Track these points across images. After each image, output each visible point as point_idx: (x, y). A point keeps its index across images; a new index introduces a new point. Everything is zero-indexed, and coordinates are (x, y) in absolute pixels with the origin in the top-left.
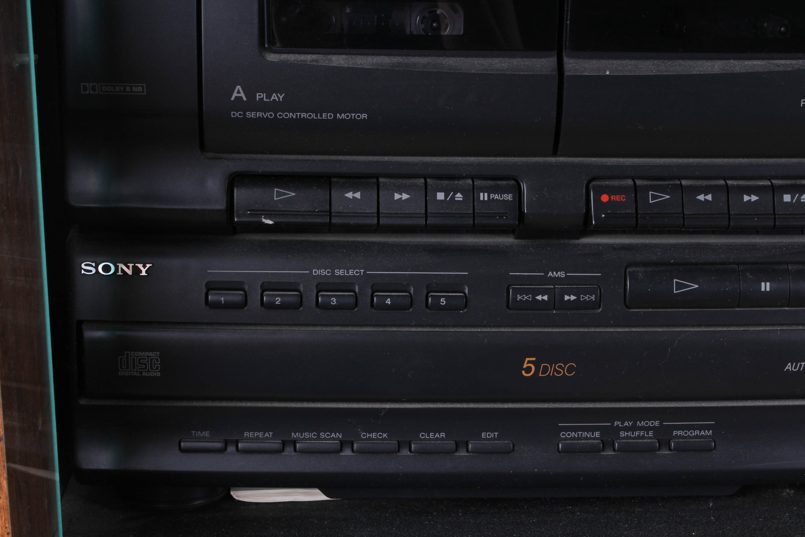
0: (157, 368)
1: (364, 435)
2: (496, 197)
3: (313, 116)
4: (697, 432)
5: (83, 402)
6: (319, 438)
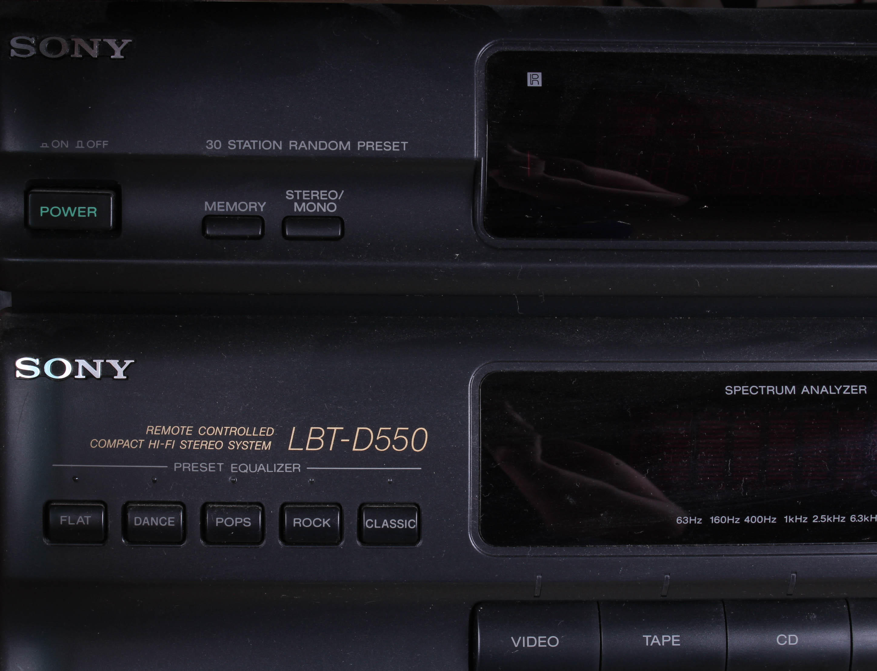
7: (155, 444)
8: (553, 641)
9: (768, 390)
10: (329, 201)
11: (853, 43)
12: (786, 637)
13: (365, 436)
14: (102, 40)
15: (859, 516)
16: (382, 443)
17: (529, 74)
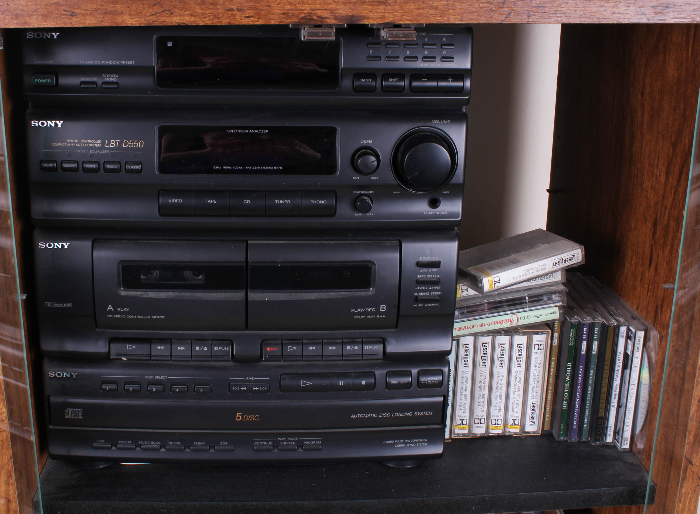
0: (81, 415)
1: (170, 443)
2: (222, 348)
3: (142, 317)
4: (314, 442)
5: (51, 427)
6: (151, 444)
7: (69, 145)
8: (180, 201)
9: (240, 131)
10: (114, 77)
12: (246, 201)
13: (126, 143)
14: (51, 33)
15: (266, 167)
16: (131, 145)
17: (168, 42)
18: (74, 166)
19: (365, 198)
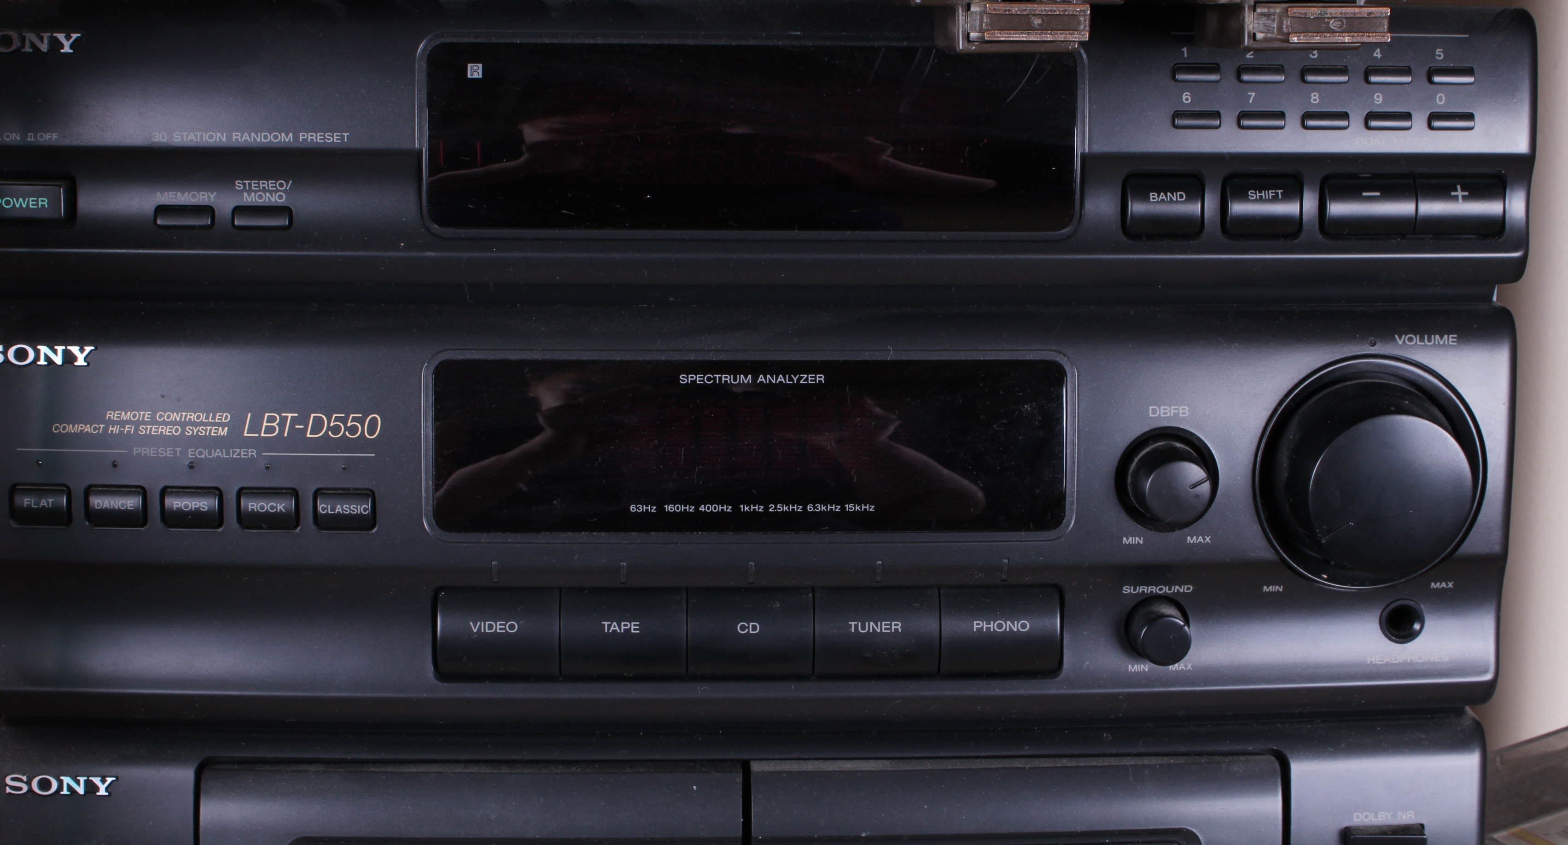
7: (115, 429)
8: (512, 627)
9: (723, 379)
10: (278, 191)
11: (799, 33)
12: (747, 625)
13: (318, 422)
14: (52, 35)
15: (816, 505)
16: (336, 430)
17: (469, 65)
18: (131, 503)
19: (1168, 610)
